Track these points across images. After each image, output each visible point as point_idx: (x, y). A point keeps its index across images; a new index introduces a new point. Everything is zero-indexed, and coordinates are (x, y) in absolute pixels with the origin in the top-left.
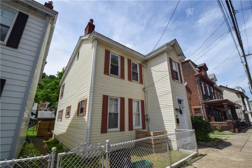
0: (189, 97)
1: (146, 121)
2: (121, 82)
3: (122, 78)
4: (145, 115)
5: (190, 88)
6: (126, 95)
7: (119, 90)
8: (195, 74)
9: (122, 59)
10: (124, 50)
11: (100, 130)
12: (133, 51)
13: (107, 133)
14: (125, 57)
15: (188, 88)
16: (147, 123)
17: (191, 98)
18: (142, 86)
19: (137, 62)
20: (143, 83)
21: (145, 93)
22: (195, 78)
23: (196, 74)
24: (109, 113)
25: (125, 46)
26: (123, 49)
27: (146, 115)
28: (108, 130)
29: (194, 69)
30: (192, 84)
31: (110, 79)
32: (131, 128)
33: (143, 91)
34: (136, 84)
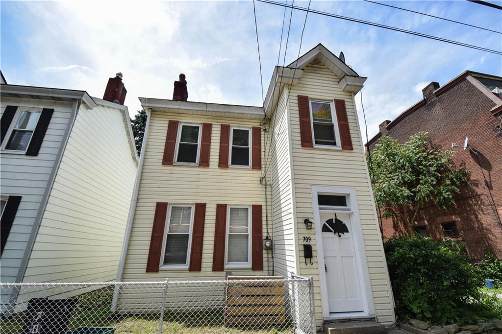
0: (486, 181)
1: (264, 251)
2: (200, 173)
3: (203, 166)
4: (264, 238)
5: (483, 152)
6: (209, 198)
7: (195, 190)
8: (493, 109)
9: (208, 128)
10: (207, 111)
11: (145, 266)
12: (228, 107)
13: (160, 272)
14: (213, 123)
15: (478, 153)
16: (270, 256)
17: (490, 181)
18: (257, 174)
19: (247, 126)
20: (263, 166)
21: (266, 188)
22: (495, 121)
23: (496, 107)
24: (168, 235)
25: (206, 103)
26: (205, 109)
27: (267, 237)
28: (162, 267)
29: (485, 96)
30: (489, 139)
31: (174, 172)
32: (218, 266)
33: (260, 186)
34: (242, 172)
